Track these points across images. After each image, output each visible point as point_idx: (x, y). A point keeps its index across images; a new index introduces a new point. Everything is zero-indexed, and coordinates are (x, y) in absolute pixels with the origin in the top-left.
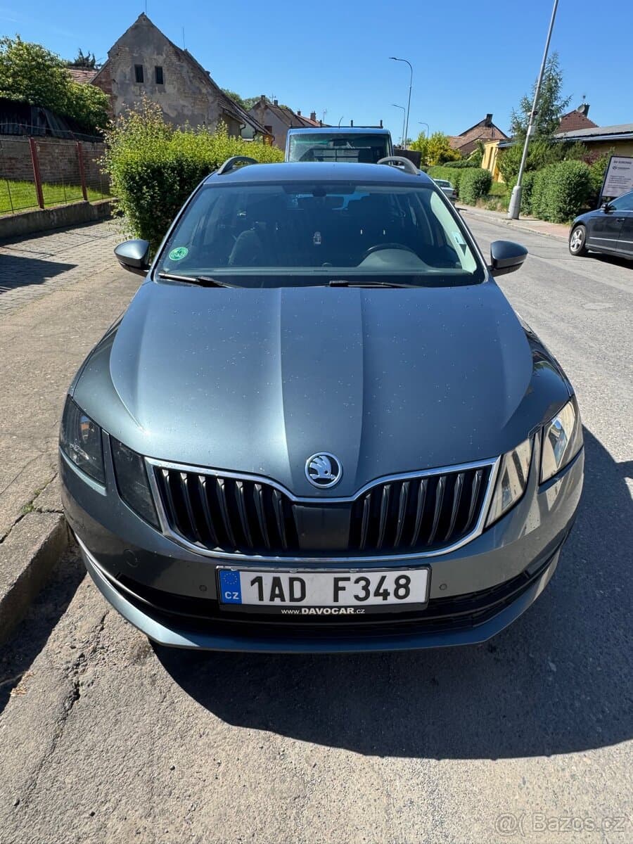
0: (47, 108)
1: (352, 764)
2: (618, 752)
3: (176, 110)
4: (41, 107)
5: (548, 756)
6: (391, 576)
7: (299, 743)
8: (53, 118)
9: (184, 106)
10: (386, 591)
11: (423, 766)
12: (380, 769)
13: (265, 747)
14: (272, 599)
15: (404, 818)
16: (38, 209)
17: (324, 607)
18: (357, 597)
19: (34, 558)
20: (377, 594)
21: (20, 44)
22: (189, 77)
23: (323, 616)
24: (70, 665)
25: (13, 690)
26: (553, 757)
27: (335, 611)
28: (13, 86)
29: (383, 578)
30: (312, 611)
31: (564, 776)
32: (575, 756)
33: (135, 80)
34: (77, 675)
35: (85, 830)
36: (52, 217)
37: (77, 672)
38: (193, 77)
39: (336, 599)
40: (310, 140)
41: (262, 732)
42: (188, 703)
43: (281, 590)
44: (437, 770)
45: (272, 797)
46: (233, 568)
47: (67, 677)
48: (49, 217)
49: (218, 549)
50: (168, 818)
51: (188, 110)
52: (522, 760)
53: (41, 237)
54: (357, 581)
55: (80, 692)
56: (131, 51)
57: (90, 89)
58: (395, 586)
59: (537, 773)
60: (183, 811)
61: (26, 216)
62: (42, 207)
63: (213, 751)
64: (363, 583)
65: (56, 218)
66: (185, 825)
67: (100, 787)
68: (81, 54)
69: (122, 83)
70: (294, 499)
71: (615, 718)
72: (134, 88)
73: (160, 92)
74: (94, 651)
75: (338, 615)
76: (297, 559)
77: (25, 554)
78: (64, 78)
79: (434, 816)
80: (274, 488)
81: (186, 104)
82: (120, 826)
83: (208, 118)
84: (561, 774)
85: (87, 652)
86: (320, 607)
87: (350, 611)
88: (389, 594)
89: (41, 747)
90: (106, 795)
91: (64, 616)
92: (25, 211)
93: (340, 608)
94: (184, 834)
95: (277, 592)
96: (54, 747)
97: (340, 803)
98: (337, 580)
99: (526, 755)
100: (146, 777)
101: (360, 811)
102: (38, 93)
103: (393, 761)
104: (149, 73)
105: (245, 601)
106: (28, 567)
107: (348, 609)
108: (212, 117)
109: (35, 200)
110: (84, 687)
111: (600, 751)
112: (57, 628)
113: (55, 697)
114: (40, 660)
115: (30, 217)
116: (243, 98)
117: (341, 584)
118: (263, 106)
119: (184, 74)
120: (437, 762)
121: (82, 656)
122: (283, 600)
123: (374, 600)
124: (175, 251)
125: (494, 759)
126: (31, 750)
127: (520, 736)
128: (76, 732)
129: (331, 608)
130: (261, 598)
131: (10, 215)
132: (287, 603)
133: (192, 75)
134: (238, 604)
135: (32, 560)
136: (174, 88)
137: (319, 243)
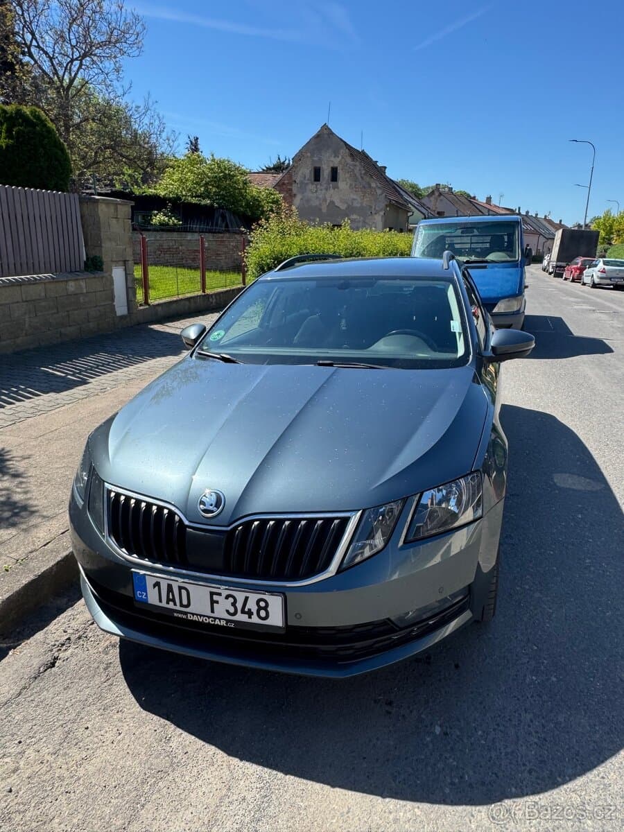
0: (229, 210)
1: (215, 760)
2: (453, 813)
3: (347, 203)
4: (223, 209)
5: (384, 797)
6: (253, 597)
7: (185, 734)
8: (232, 217)
9: (354, 199)
10: (250, 610)
11: (269, 776)
12: (234, 769)
13: (158, 731)
14: (168, 603)
15: (231, 808)
16: (200, 293)
17: (204, 616)
18: (228, 611)
19: (61, 561)
20: (243, 612)
21: (213, 160)
22: (361, 174)
23: (202, 623)
24: (57, 643)
25: (12, 650)
26: (387, 800)
27: (212, 621)
28: (203, 193)
29: (247, 599)
30: (195, 618)
31: (388, 817)
32: (409, 805)
33: (313, 179)
34: (60, 652)
35: (11, 751)
36: (211, 300)
37: (60, 650)
38: (364, 174)
39: (213, 611)
40: (438, 230)
41: (162, 720)
42: (122, 687)
43: (173, 595)
44: (279, 782)
45: (143, 766)
46: (142, 572)
47: (51, 650)
48: (209, 300)
49: (135, 555)
50: (65, 759)
51: (357, 203)
52: (358, 795)
53: (197, 316)
54: (227, 597)
55: (57, 664)
56: (312, 155)
57: (267, 191)
58: (257, 608)
59: (364, 808)
60: (78, 758)
61: (189, 299)
62: (204, 291)
63: (120, 724)
64: (231, 600)
65: (214, 301)
66: (75, 767)
67: (34, 727)
68: (279, 159)
69: (302, 183)
70: (186, 523)
71: (471, 785)
72: (311, 187)
73: (334, 188)
74: (79, 638)
75: (214, 624)
76: (184, 572)
77: (56, 556)
78: (246, 184)
79: (255, 814)
80: (176, 514)
81: (355, 197)
82: (33, 755)
83: (375, 209)
84: (386, 815)
85: (73, 638)
86: (201, 616)
87: (223, 623)
88: (252, 614)
89: (11, 692)
90: (35, 733)
91: (70, 609)
92: (189, 295)
93: (215, 618)
94: (71, 772)
95: (171, 597)
96: (20, 694)
97: (189, 784)
98: (212, 594)
99: (363, 792)
100: (66, 729)
101: (201, 794)
102: (223, 197)
103: (249, 766)
104: (326, 173)
105: (150, 601)
106: (53, 566)
107: (222, 621)
108: (379, 207)
109: (199, 286)
110: (60, 661)
111: (436, 807)
112: (62, 615)
113: (36, 662)
114: (39, 636)
115: (192, 300)
116: (421, 186)
117: (215, 598)
118: (437, 194)
119: (357, 171)
120: (283, 775)
121: (69, 639)
122: (175, 604)
123: (241, 617)
124: (216, 333)
125: (333, 786)
126: (4, 691)
127: (368, 777)
128: (38, 688)
129: (209, 617)
130: (161, 601)
131: (175, 299)
132: (178, 608)
133: (363, 172)
134: (145, 603)
135: (58, 562)
136: (346, 184)
137: (344, 328)
